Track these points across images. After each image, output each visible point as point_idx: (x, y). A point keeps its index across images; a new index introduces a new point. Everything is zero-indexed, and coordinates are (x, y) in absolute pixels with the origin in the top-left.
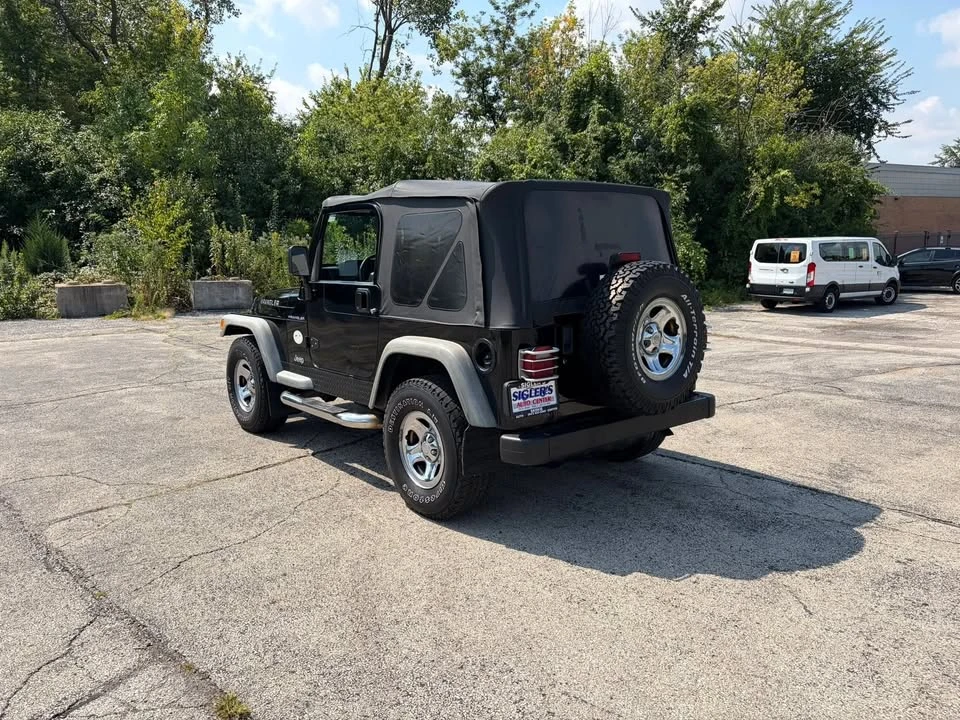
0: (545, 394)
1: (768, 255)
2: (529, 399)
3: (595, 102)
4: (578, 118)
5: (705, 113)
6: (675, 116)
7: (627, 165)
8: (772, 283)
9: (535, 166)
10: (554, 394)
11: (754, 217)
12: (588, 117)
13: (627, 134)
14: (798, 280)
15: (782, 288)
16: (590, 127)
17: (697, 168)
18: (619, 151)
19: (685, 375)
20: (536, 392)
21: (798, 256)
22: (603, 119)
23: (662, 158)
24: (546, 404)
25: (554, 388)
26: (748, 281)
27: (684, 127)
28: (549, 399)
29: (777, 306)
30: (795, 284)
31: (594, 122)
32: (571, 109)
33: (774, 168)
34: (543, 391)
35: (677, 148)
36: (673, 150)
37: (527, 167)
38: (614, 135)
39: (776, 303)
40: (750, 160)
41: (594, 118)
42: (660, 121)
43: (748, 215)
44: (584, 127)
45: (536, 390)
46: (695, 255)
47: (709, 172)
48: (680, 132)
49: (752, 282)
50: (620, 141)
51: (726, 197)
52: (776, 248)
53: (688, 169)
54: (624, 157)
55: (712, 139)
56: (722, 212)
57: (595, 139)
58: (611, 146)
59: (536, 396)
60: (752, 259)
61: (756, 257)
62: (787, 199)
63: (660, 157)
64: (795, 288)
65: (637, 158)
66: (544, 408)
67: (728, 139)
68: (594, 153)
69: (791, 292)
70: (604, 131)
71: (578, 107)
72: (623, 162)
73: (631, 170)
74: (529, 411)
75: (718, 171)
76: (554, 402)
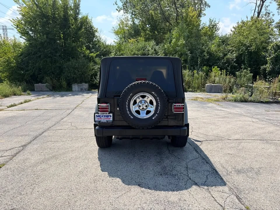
0: (108, 117)
2: (102, 118)
10: (112, 118)
19: (153, 118)
20: (105, 116)
24: (107, 120)
25: (112, 116)
28: (110, 119)
34: (108, 116)
45: (105, 115)
59: (105, 117)
66: (106, 121)
74: (101, 121)
76: (112, 120)
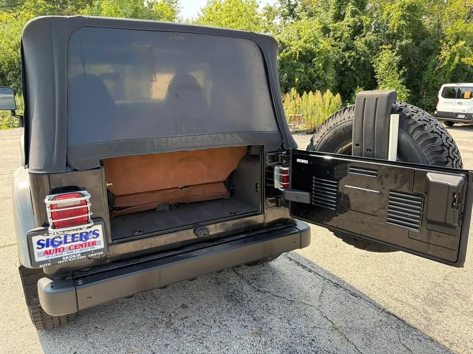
0: (87, 239)
1: (451, 94)
2: (62, 246)
3: (350, 4)
4: (340, 14)
5: (416, 8)
6: (398, 10)
7: (366, 41)
8: (451, 111)
9: (305, 42)
10: (101, 238)
11: (443, 71)
12: (344, 14)
13: (368, 22)
14: (468, 110)
15: (457, 114)
16: (346, 19)
17: (410, 41)
18: (362, 33)
20: (73, 238)
21: (469, 95)
22: (354, 14)
23: (388, 36)
25: (101, 233)
26: (436, 109)
27: (403, 17)
28: (94, 243)
29: (455, 125)
30: (465, 112)
31: (348, 16)
32: (335, 9)
33: (457, 40)
34: (84, 237)
35: (398, 29)
36: (395, 31)
37: (301, 43)
38: (359, 24)
39: (454, 123)
40: (443, 37)
41: (349, 13)
42: (389, 14)
43: (440, 69)
44: (343, 20)
45: (73, 236)
46: (400, 93)
47: (417, 44)
48: (400, 20)
49: (438, 110)
50: (363, 27)
51: (427, 59)
52: (456, 89)
53: (403, 42)
54: (364, 36)
55: (421, 24)
56: (425, 68)
57: (349, 26)
58: (357, 30)
59: (73, 241)
60: (440, 96)
61: (442, 95)
62: (463, 60)
63: (387, 36)
64: (466, 114)
65: (372, 37)
66: (82, 254)
67: (431, 23)
68: (346, 35)
69: (463, 117)
70: (354, 21)
71: (339, 8)
72: (363, 40)
73: (369, 44)
74: (60, 259)
75: (423, 43)
76: (102, 246)
